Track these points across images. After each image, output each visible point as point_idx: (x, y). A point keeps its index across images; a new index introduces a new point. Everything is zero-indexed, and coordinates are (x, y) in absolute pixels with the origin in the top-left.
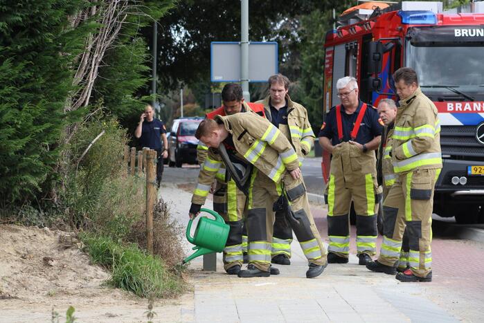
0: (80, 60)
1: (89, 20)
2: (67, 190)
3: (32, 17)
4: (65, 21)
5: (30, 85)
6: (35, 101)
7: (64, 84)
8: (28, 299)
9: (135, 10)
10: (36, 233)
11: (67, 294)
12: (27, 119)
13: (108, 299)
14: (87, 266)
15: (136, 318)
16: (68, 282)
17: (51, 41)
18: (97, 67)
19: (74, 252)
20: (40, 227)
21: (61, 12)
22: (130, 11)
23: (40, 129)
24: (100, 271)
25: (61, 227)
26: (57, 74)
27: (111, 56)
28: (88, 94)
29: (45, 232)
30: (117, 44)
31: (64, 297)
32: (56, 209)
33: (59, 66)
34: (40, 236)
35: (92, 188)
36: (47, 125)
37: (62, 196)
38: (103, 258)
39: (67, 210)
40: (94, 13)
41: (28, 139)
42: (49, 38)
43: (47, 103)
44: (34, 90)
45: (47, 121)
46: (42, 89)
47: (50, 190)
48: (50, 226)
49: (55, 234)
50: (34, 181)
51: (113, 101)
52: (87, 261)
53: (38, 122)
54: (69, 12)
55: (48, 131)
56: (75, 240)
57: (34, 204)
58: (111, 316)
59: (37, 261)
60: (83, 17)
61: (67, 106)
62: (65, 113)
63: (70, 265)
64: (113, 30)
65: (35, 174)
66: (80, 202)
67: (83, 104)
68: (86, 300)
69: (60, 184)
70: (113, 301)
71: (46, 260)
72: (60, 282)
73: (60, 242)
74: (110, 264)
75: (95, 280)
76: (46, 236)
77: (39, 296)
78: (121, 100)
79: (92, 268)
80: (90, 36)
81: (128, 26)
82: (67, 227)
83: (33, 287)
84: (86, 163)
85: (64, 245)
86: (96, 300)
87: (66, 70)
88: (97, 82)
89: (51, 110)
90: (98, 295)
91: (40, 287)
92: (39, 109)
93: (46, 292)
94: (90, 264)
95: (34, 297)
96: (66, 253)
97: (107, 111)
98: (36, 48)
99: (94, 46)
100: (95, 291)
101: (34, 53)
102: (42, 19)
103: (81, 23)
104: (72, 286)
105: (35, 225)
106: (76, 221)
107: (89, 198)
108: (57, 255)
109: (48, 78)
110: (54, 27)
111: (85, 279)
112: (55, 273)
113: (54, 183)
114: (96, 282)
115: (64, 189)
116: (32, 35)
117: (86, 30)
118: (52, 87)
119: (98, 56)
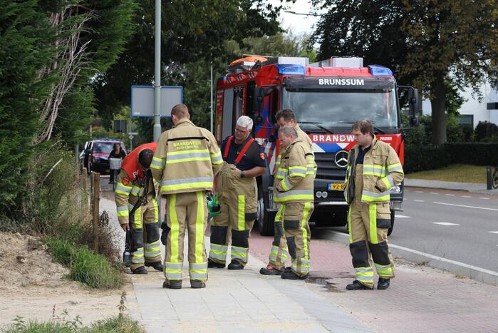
0: (44, 103)
1: (52, 73)
2: (33, 204)
3: (9, 71)
4: (34, 74)
5: (7, 124)
6: (11, 136)
7: (33, 122)
8: (6, 289)
9: (86, 66)
10: (11, 237)
11: (36, 284)
12: (6, 149)
13: (67, 289)
14: (50, 264)
15: (93, 306)
16: (37, 275)
17: (24, 89)
18: (57, 109)
19: (40, 252)
20: (13, 232)
21: (32, 68)
22: (82, 66)
23: (15, 158)
24: (61, 268)
25: (28, 232)
26: (27, 115)
27: (68, 101)
28: (50, 130)
29: (17, 236)
30: (72, 92)
31: (34, 287)
32: (25, 218)
33: (29, 109)
34: (14, 240)
35: (52, 202)
36: (21, 155)
37: (29, 209)
38: (63, 257)
39: (34, 219)
40: (55, 67)
41: (6, 165)
42: (23, 87)
43: (21, 138)
44: (10, 128)
45: (20, 152)
46: (17, 126)
47: (21, 204)
48: (21, 232)
49: (25, 238)
50: (9, 197)
51: (68, 135)
52: (51, 259)
53: (14, 152)
54: (38, 67)
55: (21, 159)
56: (40, 242)
57: (9, 215)
58: (73, 303)
59: (12, 259)
60: (47, 71)
61: (35, 140)
62: (33, 145)
63: (38, 263)
64: (70, 81)
65: (10, 192)
66: (43, 214)
67: (46, 138)
68: (52, 290)
69: (28, 199)
70: (72, 291)
71: (19, 258)
72: (30, 275)
73: (29, 244)
74: (69, 261)
75: (57, 274)
76: (18, 240)
77: (15, 286)
78: (74, 135)
79: (54, 265)
80: (53, 85)
81: (81, 78)
82: (34, 233)
83: (9, 279)
84: (48, 183)
85: (32, 247)
86: (59, 290)
87: (35, 112)
88: (57, 121)
89: (23, 143)
90: (59, 286)
91: (15, 279)
92: (15, 142)
93: (20, 284)
94: (53, 262)
95: (11, 288)
96: (34, 253)
97: (64, 143)
98: (12, 95)
99: (55, 94)
100: (57, 283)
101: (11, 99)
102: (18, 73)
103: (45, 76)
104: (39, 278)
105: (9, 230)
106: (40, 228)
107: (51, 210)
108: (27, 255)
109: (21, 118)
110: (26, 79)
111: (50, 274)
112: (26, 268)
113: (24, 198)
114: (58, 276)
115: (31, 203)
116: (10, 85)
117: (51, 81)
118: (24, 125)
119: (58, 101)
